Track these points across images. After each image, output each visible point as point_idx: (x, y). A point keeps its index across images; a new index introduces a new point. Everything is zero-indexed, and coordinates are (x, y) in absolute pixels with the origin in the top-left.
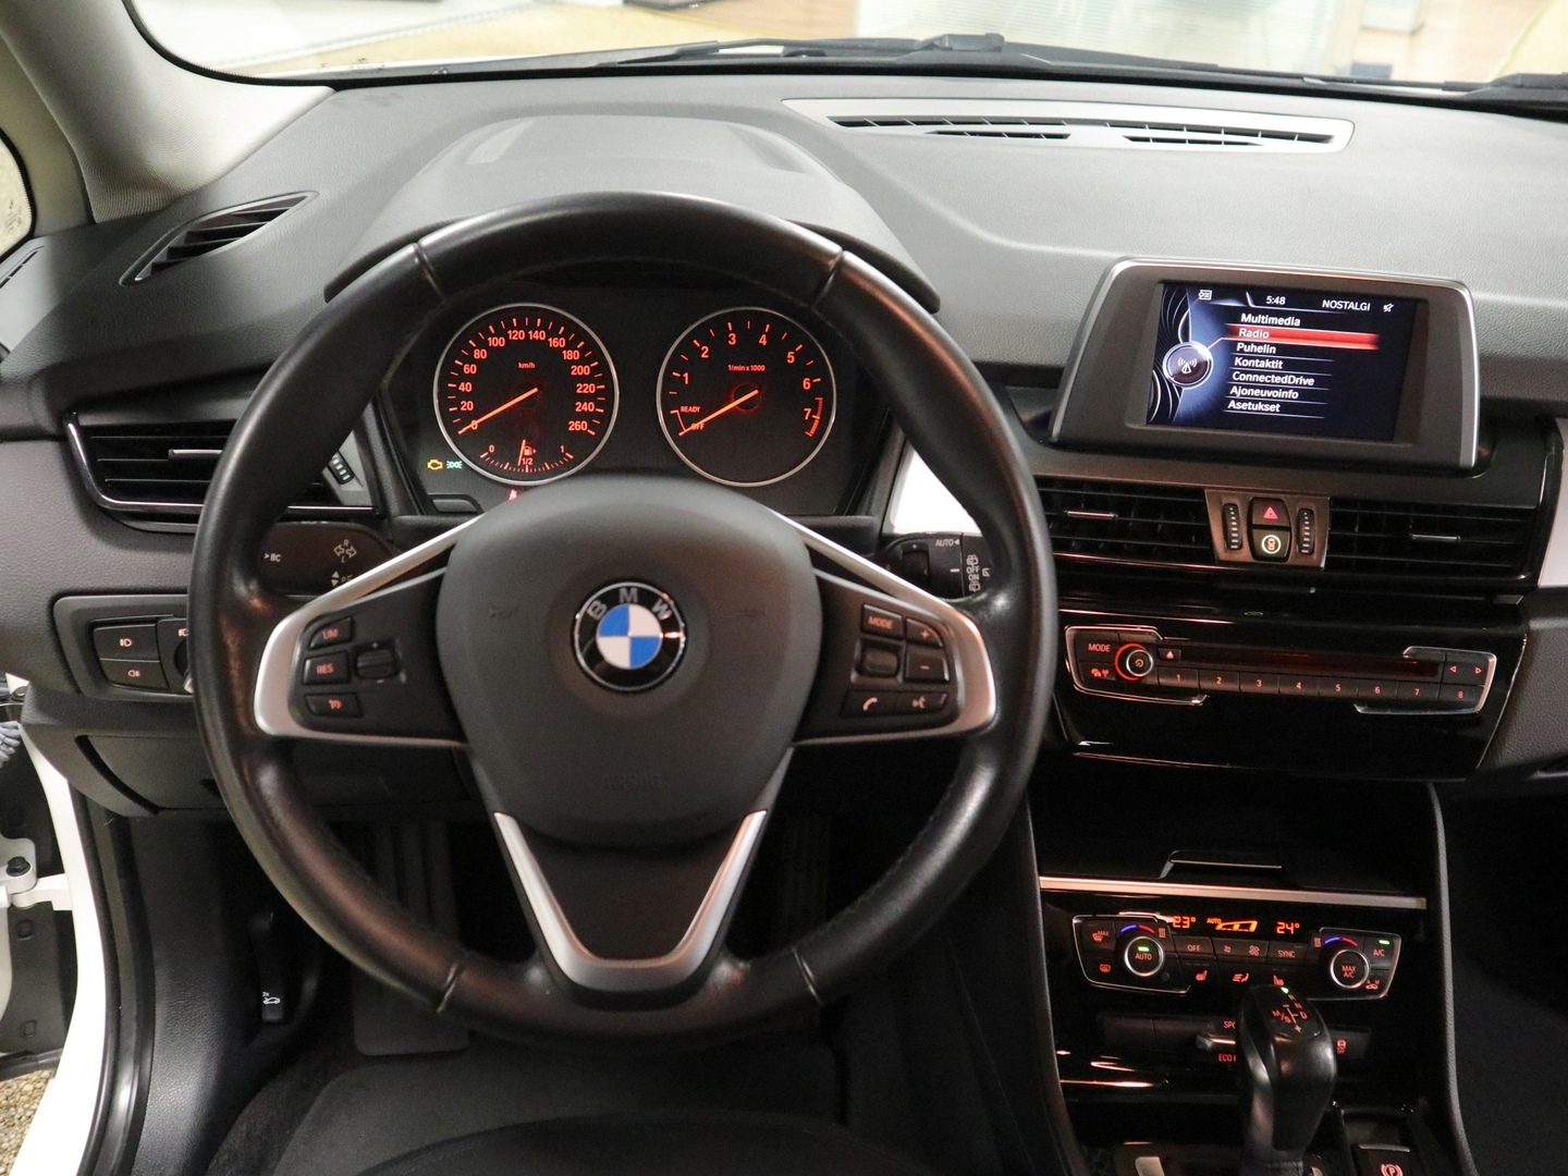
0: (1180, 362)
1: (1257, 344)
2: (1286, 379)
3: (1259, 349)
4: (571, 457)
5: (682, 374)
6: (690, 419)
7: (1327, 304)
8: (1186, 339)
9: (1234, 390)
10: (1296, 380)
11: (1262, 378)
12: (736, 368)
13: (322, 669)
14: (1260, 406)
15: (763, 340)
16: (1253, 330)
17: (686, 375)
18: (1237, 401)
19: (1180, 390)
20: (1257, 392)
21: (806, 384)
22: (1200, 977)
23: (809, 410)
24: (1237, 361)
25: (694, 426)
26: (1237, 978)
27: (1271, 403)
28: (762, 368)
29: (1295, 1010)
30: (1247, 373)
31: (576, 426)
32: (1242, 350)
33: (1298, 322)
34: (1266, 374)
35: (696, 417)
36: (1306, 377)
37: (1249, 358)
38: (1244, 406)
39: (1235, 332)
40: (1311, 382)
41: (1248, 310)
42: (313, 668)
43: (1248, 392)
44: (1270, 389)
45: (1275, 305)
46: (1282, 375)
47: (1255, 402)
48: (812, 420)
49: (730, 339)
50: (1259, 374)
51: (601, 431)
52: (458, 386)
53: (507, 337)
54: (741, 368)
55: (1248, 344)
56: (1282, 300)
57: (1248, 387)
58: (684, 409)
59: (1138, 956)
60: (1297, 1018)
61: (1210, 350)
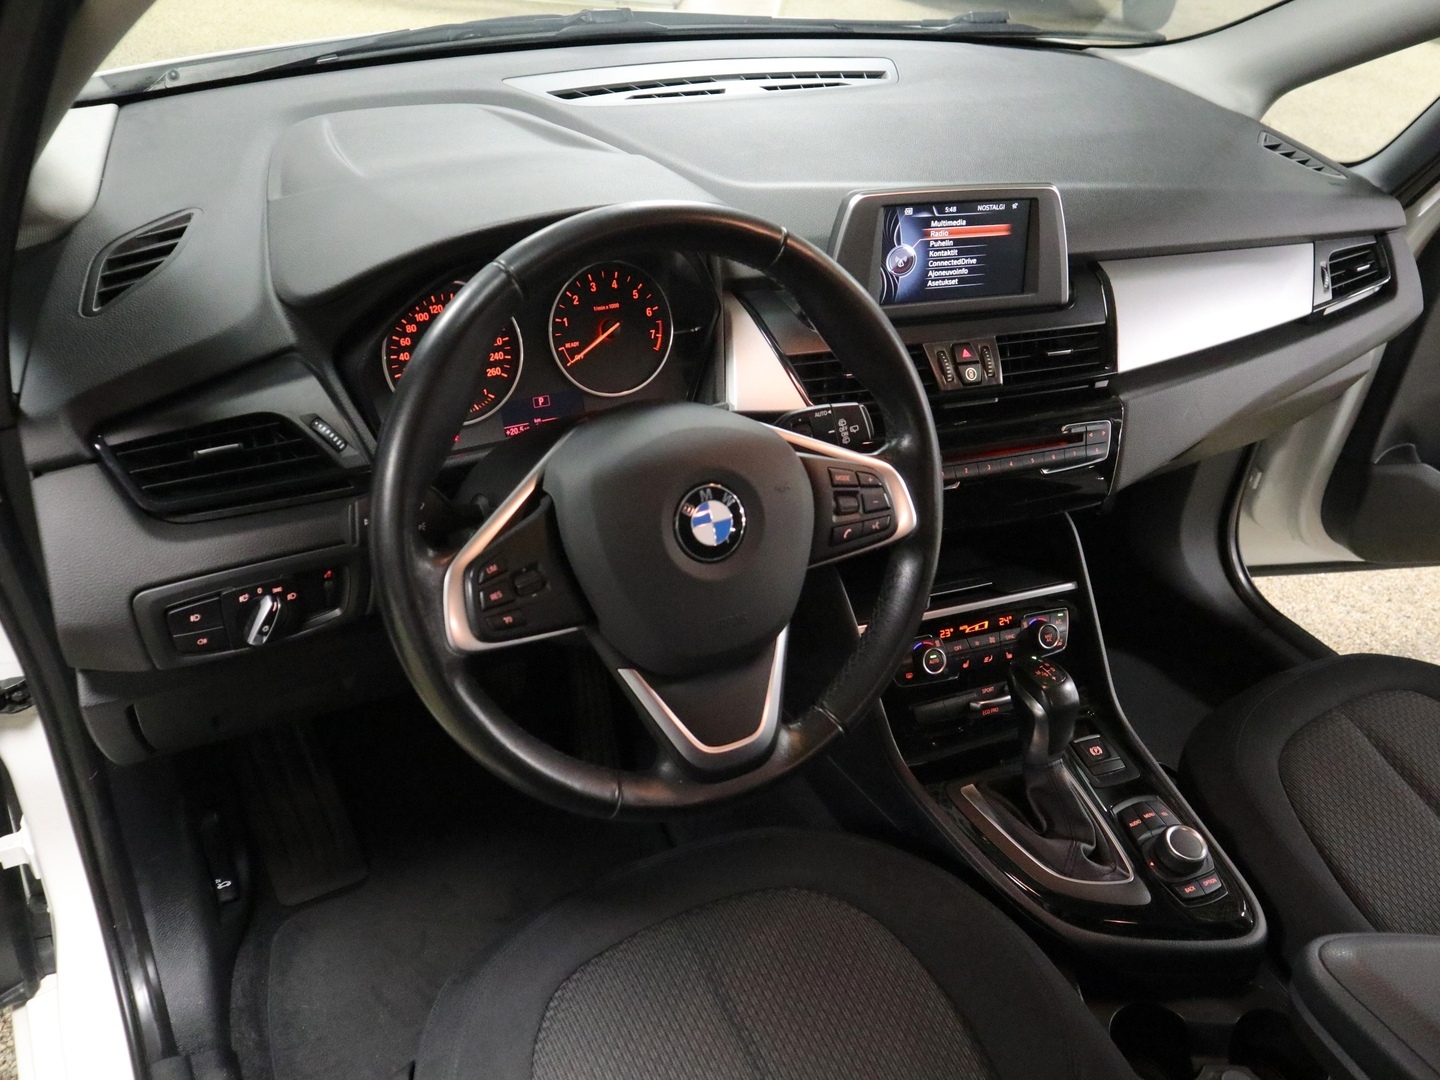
0: (897, 259)
1: (942, 240)
2: (960, 262)
3: (943, 244)
4: (493, 397)
5: (562, 319)
6: (573, 352)
7: (980, 208)
8: (899, 243)
9: (930, 273)
10: (966, 261)
11: (946, 263)
12: (600, 308)
13: (494, 597)
14: (946, 282)
15: (615, 285)
16: (939, 231)
17: (565, 319)
18: (932, 280)
19: (898, 278)
20: (943, 273)
21: (649, 312)
22: (965, 666)
23: (653, 331)
24: (931, 253)
25: (577, 357)
26: (986, 660)
27: (952, 279)
28: (617, 305)
29: (1048, 668)
30: (936, 261)
31: (493, 372)
32: (933, 246)
33: (964, 222)
34: (948, 260)
35: (578, 350)
36: (971, 258)
37: (937, 251)
38: (937, 283)
39: (928, 234)
40: (974, 261)
41: (935, 219)
42: (487, 597)
43: (938, 273)
44: (951, 269)
45: (951, 213)
46: (958, 259)
47: (943, 280)
48: (656, 338)
49: (591, 287)
50: (944, 260)
51: (513, 372)
52: (399, 356)
53: (429, 312)
54: (603, 308)
55: (936, 241)
56: (954, 209)
57: (938, 270)
58: (568, 345)
59: (931, 662)
60: (1051, 672)
61: (914, 249)
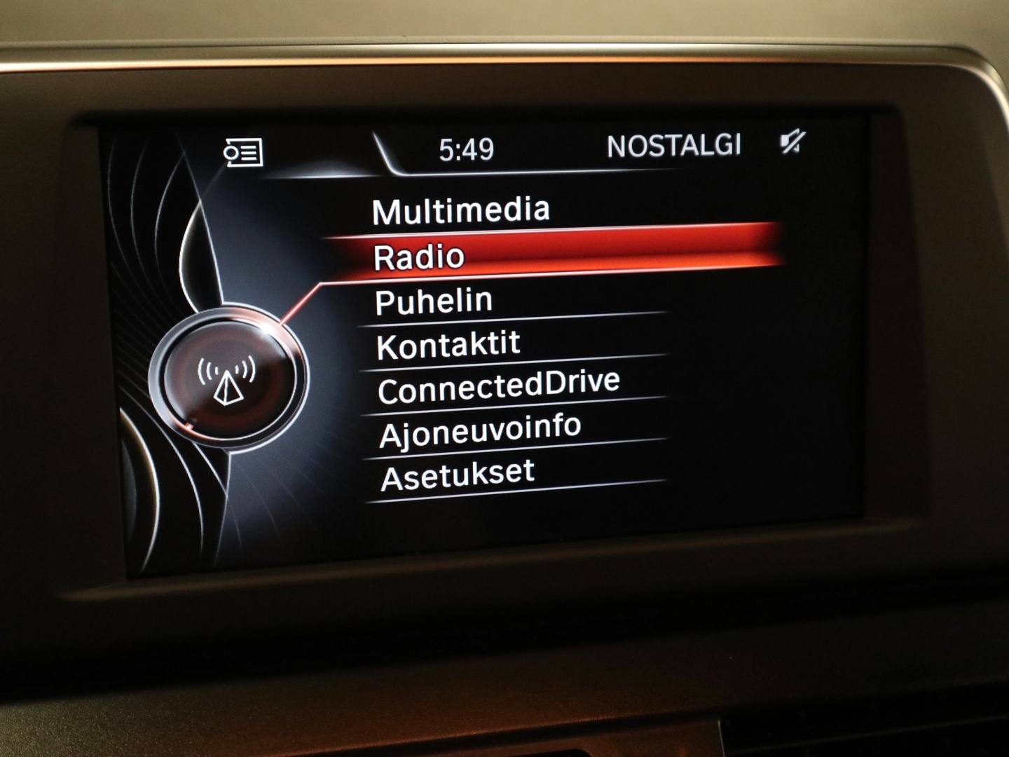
0: (204, 371)
1: (435, 289)
2: (538, 384)
3: (443, 302)
7: (617, 146)
8: (208, 299)
9: (389, 434)
10: (568, 382)
11: (465, 389)
14: (476, 474)
16: (414, 247)
18: (402, 468)
19: (219, 459)
20: (459, 433)
24: (383, 346)
27: (505, 460)
30: (417, 379)
32: (391, 313)
33: (544, 210)
34: (475, 376)
36: (595, 369)
37: (417, 335)
38: (428, 478)
39: (361, 260)
40: (611, 380)
41: (389, 190)
43: (433, 435)
44: (498, 418)
45: (466, 164)
46: (525, 373)
47: (461, 463)
50: (457, 377)
55: (405, 290)
56: (479, 148)
57: (430, 422)
61: (288, 323)
